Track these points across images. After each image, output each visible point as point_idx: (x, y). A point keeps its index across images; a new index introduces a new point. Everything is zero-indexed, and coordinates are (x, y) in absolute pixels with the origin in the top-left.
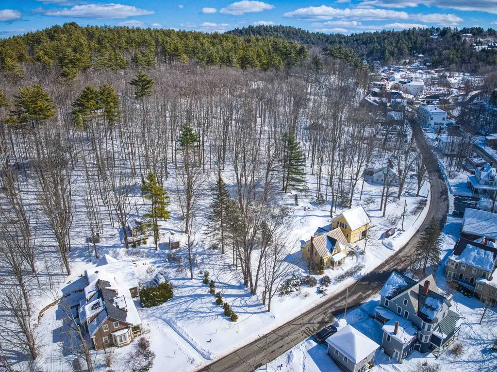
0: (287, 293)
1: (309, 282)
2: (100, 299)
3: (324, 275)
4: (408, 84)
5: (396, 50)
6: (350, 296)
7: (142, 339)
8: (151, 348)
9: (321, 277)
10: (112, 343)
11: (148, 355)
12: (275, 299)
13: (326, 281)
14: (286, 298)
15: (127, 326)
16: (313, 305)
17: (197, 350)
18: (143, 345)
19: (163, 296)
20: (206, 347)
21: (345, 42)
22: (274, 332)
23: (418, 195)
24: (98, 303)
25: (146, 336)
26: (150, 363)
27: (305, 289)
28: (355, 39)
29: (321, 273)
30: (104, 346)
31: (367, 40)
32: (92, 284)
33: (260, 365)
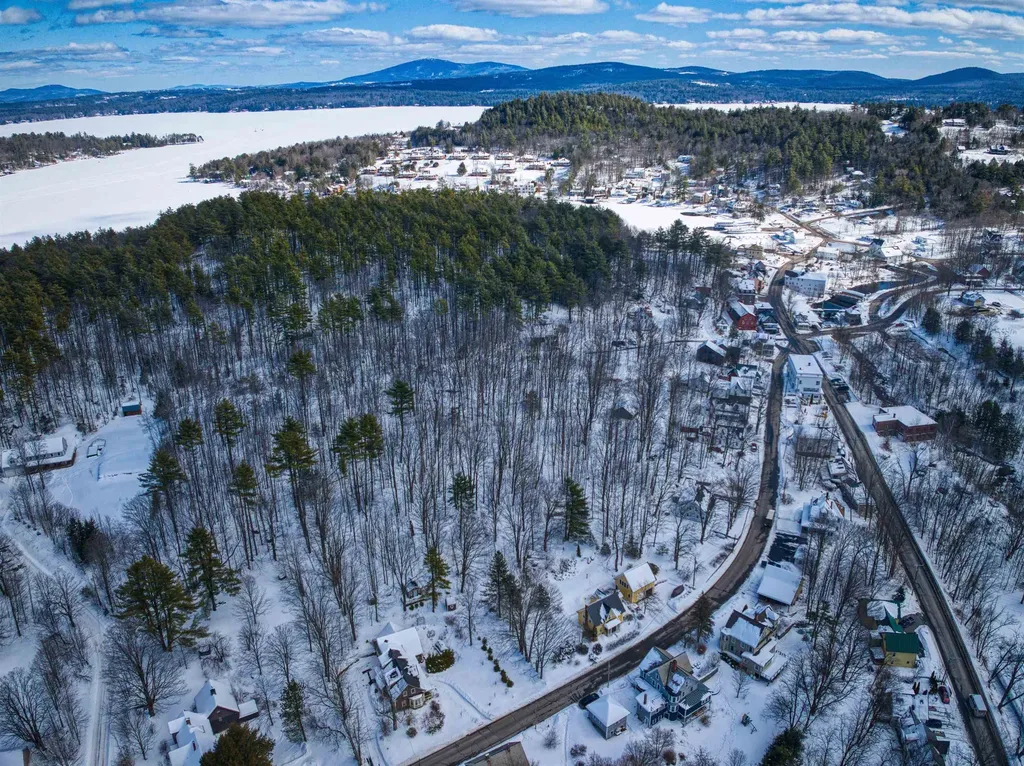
0: (560, 661)
1: (582, 650)
2: (397, 668)
3: (597, 642)
4: (801, 277)
5: (810, 166)
6: (612, 668)
7: (433, 702)
8: (441, 710)
9: (593, 644)
10: (409, 706)
11: (441, 716)
12: (548, 667)
13: (598, 649)
14: (558, 666)
15: (420, 692)
16: (583, 673)
17: (479, 712)
18: (435, 707)
19: (446, 662)
20: (486, 710)
21: (720, 135)
22: (544, 697)
23: (727, 536)
24: (395, 672)
25: (436, 700)
26: (442, 722)
27: (578, 657)
28: (739, 129)
29: (594, 640)
30: (404, 709)
31: (761, 134)
32: (385, 653)
33: (532, 725)
